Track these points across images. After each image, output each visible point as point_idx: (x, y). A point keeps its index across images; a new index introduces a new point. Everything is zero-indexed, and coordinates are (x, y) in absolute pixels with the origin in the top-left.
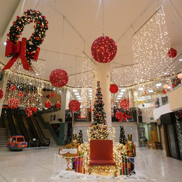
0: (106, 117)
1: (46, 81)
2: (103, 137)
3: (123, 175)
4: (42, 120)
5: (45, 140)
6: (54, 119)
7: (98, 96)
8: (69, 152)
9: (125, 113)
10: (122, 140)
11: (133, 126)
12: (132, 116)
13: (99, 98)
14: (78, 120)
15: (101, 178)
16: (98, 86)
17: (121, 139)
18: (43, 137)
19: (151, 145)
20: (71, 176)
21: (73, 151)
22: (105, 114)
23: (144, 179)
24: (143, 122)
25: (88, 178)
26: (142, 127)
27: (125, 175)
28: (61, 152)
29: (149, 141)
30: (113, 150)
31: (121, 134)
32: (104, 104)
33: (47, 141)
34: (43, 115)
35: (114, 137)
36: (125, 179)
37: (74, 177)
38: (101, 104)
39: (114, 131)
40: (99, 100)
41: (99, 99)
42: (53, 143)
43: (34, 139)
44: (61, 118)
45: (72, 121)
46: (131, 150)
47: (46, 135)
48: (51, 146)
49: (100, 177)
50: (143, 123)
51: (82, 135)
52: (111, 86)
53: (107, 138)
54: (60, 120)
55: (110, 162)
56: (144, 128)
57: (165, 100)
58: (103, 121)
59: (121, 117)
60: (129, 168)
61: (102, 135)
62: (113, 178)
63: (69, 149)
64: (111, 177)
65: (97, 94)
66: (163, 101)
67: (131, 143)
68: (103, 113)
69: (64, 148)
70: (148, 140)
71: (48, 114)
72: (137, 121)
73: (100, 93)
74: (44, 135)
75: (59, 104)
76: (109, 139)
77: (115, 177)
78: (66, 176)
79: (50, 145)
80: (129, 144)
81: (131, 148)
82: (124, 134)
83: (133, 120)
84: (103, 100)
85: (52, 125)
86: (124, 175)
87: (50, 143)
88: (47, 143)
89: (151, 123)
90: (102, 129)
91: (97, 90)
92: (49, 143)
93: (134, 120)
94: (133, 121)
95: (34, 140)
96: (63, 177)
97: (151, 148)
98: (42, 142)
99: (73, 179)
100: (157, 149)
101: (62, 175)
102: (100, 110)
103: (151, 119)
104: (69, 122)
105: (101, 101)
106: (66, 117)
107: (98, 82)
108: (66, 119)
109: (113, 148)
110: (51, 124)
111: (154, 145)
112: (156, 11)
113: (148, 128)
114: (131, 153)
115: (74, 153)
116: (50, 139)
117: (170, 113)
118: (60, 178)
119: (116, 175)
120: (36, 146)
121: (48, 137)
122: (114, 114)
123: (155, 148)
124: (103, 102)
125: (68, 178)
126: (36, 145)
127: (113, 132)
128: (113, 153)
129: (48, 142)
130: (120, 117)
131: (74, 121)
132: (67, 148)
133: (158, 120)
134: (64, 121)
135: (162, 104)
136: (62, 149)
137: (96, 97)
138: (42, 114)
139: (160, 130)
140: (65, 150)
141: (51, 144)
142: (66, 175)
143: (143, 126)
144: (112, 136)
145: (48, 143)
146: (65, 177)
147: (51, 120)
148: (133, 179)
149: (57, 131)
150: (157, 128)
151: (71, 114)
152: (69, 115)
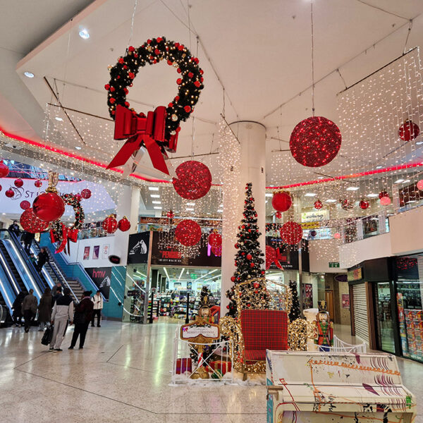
7: (248, 215)
8: (203, 334)
9: (279, 252)
12: (289, 258)
13: (251, 221)
14: (161, 260)
16: (247, 192)
21: (210, 333)
22: (263, 255)
24: (310, 271)
26: (308, 283)
32: (260, 234)
38: (256, 233)
40: (250, 225)
44: (117, 255)
46: (324, 331)
50: (310, 273)
54: (115, 259)
56: (311, 285)
57: (371, 227)
63: (202, 328)
65: (246, 211)
66: (366, 229)
67: (324, 319)
68: (259, 254)
69: (191, 326)
72: (298, 269)
80: (320, 321)
81: (324, 328)
83: (289, 266)
84: (258, 225)
85: (89, 270)
91: (246, 202)
93: (291, 266)
94: (290, 268)
102: (252, 247)
103: (330, 266)
105: (255, 227)
106: (129, 252)
107: (248, 185)
108: (129, 256)
112: (404, 55)
113: (319, 285)
114: (325, 338)
117: (388, 258)
124: (259, 228)
131: (151, 264)
132: (198, 326)
133: (349, 269)
134: (124, 263)
135: (362, 235)
136: (188, 327)
137: (245, 218)
139: (352, 291)
143: (309, 279)
149: (102, 286)
150: (338, 287)
151: (144, 246)
152: (140, 249)
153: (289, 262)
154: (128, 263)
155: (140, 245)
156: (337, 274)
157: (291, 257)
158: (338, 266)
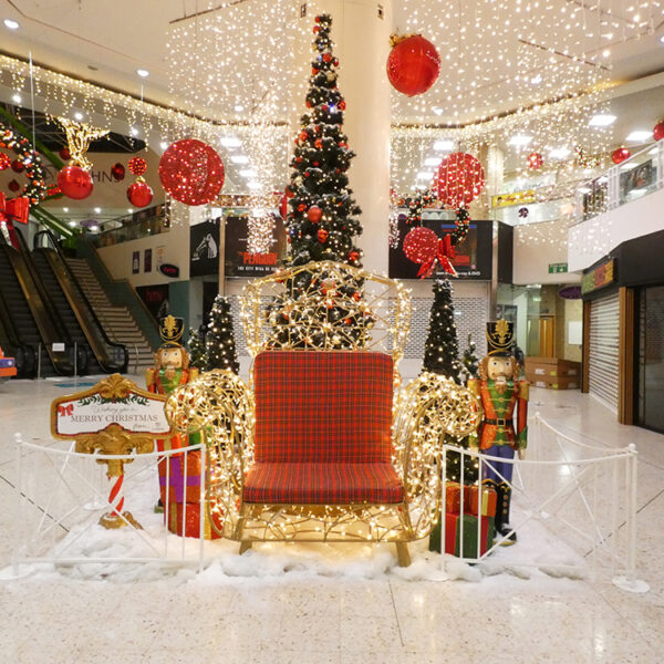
0: (360, 230)
1: (85, 81)
2: (337, 339)
3: (444, 557)
4: (100, 271)
5: (112, 351)
6: (148, 268)
7: (318, 102)
8: (122, 423)
9: (449, 242)
10: (439, 354)
11: (471, 296)
12: (473, 258)
13: (323, 117)
14: (241, 268)
15: (312, 572)
16: (318, 41)
17: (435, 352)
18: (102, 340)
19: (539, 371)
20: (126, 563)
21: (144, 419)
22: (357, 211)
23: (572, 578)
24: (514, 282)
25: (228, 574)
26: (509, 303)
27: (458, 556)
28: (66, 426)
29: (529, 356)
30: (394, 409)
31: (434, 324)
32: (352, 155)
33: (119, 354)
34: (101, 251)
35: (402, 334)
36: (459, 579)
37: (141, 568)
38: (336, 152)
39: (403, 303)
40: (321, 128)
41: (324, 119)
42: (141, 362)
43: (54, 345)
44: (173, 263)
45: (217, 273)
46: (501, 410)
47: (113, 329)
48: (135, 374)
49: (305, 568)
50: (513, 286)
51: (229, 326)
52: (395, 45)
53: (361, 344)
54: (170, 270)
55: (372, 486)
56: (516, 307)
57: (639, 180)
58: (342, 249)
59: (430, 253)
60: (485, 514)
61: (327, 326)
62: (388, 571)
63: (120, 405)
64: (371, 568)
65: (313, 94)
66: (627, 184)
67: (503, 374)
68: (345, 208)
69: (84, 399)
70: (524, 352)
71: (121, 244)
72: (490, 278)
73: (332, 84)
74: (107, 329)
75: (144, 188)
76: (374, 349)
77: (399, 570)
78: (93, 564)
79: (130, 369)
80: (489, 380)
81: (502, 400)
82: (450, 323)
83: (474, 273)
84: (345, 130)
85: (142, 290)
86: (450, 557)
87: (130, 362)
88: (117, 362)
89: (548, 289)
90: (332, 292)
91: (316, 67)
92: (127, 359)
93: (478, 273)
94: (475, 277)
95: (59, 347)
96: (75, 571)
97: (538, 383)
98: (99, 358)
99: (136, 580)
100: (563, 387)
101: (66, 559)
102: (328, 187)
103: (551, 271)
104: (208, 279)
105: (334, 134)
106: (192, 257)
107: (321, 19)
108: (192, 263)
109: (395, 400)
110: (138, 288)
111: (554, 373)
113: (530, 308)
114: (501, 431)
115: (150, 427)
116: (129, 345)
118: (57, 575)
119: (403, 559)
120: (69, 374)
121: (120, 340)
122: (402, 236)
123: (556, 386)
124: (345, 139)
125: (104, 576)
126: (68, 369)
127: (398, 310)
128: (392, 428)
129: (123, 356)
130: (424, 252)
131: (226, 275)
132: (106, 401)
133: (586, 272)
134: (185, 274)
135: (618, 199)
136: (75, 403)
137: (310, 112)
138: (98, 247)
139: (589, 312)
140: (95, 407)
141: (136, 366)
142: (95, 557)
143: (513, 298)
144: (393, 330)
145: (122, 363)
146: (87, 569)
147: (136, 271)
148: (505, 579)
149: (159, 315)
150: (563, 310)
151: (212, 244)
152: (207, 249)
153: (473, 267)
154: (191, 276)
155: (207, 243)
156: (563, 285)
157: (477, 257)
158: (565, 270)
